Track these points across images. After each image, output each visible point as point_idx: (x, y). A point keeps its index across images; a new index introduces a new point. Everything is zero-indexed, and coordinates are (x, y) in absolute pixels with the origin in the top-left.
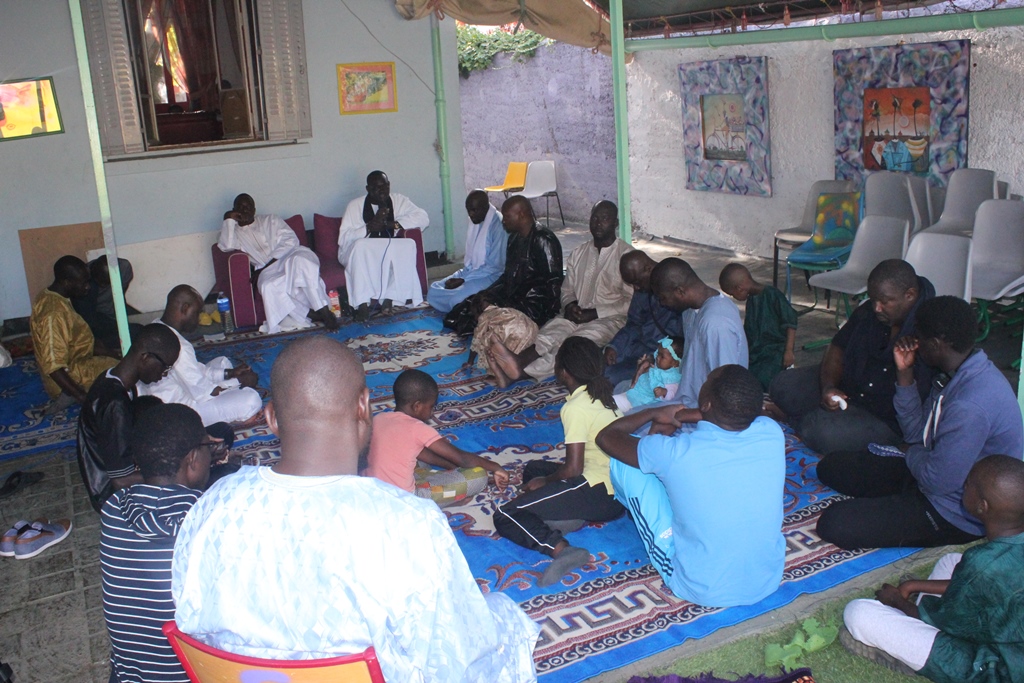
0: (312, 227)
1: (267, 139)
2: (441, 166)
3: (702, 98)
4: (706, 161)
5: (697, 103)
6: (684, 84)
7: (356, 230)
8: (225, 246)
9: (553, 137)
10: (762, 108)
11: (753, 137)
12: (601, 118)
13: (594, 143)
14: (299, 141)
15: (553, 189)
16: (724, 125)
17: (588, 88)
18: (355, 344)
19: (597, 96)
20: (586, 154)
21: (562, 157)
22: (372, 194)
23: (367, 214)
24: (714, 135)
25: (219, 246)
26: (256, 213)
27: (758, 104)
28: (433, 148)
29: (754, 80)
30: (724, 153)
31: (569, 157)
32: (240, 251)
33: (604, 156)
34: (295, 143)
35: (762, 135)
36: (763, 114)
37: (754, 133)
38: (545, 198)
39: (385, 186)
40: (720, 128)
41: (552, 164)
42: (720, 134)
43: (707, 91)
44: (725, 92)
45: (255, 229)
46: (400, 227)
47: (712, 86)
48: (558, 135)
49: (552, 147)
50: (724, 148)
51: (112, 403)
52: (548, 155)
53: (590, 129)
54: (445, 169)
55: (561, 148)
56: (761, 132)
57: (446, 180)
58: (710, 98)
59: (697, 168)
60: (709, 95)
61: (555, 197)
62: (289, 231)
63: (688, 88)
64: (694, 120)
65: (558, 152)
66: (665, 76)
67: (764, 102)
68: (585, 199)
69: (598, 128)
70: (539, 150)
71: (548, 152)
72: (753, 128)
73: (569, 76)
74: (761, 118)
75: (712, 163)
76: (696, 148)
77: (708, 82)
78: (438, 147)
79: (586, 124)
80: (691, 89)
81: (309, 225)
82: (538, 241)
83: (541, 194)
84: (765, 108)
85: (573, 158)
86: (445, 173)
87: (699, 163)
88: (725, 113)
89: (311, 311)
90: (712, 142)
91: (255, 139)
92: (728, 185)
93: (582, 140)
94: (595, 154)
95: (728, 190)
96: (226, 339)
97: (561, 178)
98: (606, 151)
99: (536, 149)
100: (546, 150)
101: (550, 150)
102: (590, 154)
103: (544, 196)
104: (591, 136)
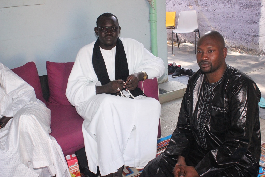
15: (196, 28)
21: (201, 8)
31: (206, 8)
33: (237, 7)
41: (195, 12)
49: (193, 2)
52: (191, 7)
55: (200, 3)
61: (198, 32)
65: (198, 5)
70: (184, 4)
71: (190, 5)
83: (193, 31)
85: (210, 9)
86: (153, 18)
94: (229, 6)
97: (200, 20)
98: (239, 4)
99: (181, 3)
100: (188, 4)
101: (192, 4)
102: (225, 6)
103: (194, 32)
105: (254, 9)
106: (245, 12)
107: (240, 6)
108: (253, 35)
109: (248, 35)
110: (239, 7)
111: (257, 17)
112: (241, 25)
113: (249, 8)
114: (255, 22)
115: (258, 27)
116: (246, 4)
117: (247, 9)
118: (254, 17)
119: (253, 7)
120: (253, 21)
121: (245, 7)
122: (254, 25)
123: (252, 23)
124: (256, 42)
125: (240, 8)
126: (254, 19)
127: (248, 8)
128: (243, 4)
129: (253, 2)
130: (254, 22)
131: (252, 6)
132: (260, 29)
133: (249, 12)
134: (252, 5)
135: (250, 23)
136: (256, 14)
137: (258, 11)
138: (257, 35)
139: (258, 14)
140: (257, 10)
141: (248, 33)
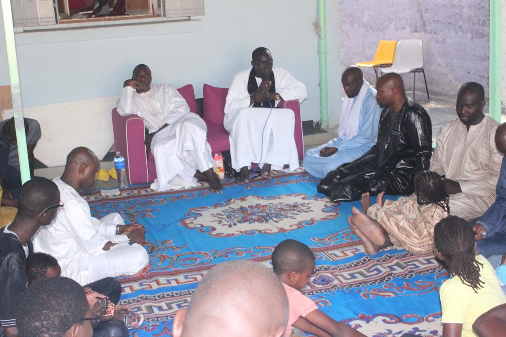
0: (202, 96)
1: (165, 15)
2: (319, 44)
7: (240, 100)
8: (123, 111)
9: (422, 17)
13: (460, 24)
14: (192, 18)
15: (420, 66)
18: (236, 204)
20: (452, 33)
21: (429, 36)
22: (257, 68)
23: (252, 87)
25: (118, 110)
26: (153, 82)
28: (313, 27)
31: (436, 36)
32: (136, 116)
33: (469, 35)
34: (189, 20)
38: (413, 74)
39: (269, 62)
41: (420, 42)
45: (151, 96)
46: (281, 98)
48: (426, 16)
49: (420, 27)
51: (9, 256)
52: (416, 34)
53: (457, 11)
54: (323, 46)
55: (429, 28)
57: (323, 56)
61: (422, 74)
62: (181, 100)
65: (425, 31)
68: (450, 76)
69: (466, 10)
70: (408, 30)
71: (416, 31)
78: (317, 26)
79: (454, 6)
81: (199, 94)
82: (409, 116)
83: (409, 70)
85: (440, 37)
86: (323, 50)
89: (198, 172)
91: (154, 15)
93: (449, 21)
94: (461, 34)
96: (120, 195)
97: (427, 55)
98: (472, 32)
99: (405, 28)
100: (414, 30)
101: (418, 30)
102: (457, 34)
103: (412, 72)
104: (458, 17)
105: (487, 39)
106: (478, 43)
107: (473, 34)
109: (482, 76)
112: (475, 62)
113: (482, 37)
116: (478, 32)
117: (480, 39)
119: (486, 37)
121: (478, 36)
125: (472, 38)
128: (475, 32)
129: (485, 29)
133: (482, 44)
134: (485, 34)
141: (483, 74)
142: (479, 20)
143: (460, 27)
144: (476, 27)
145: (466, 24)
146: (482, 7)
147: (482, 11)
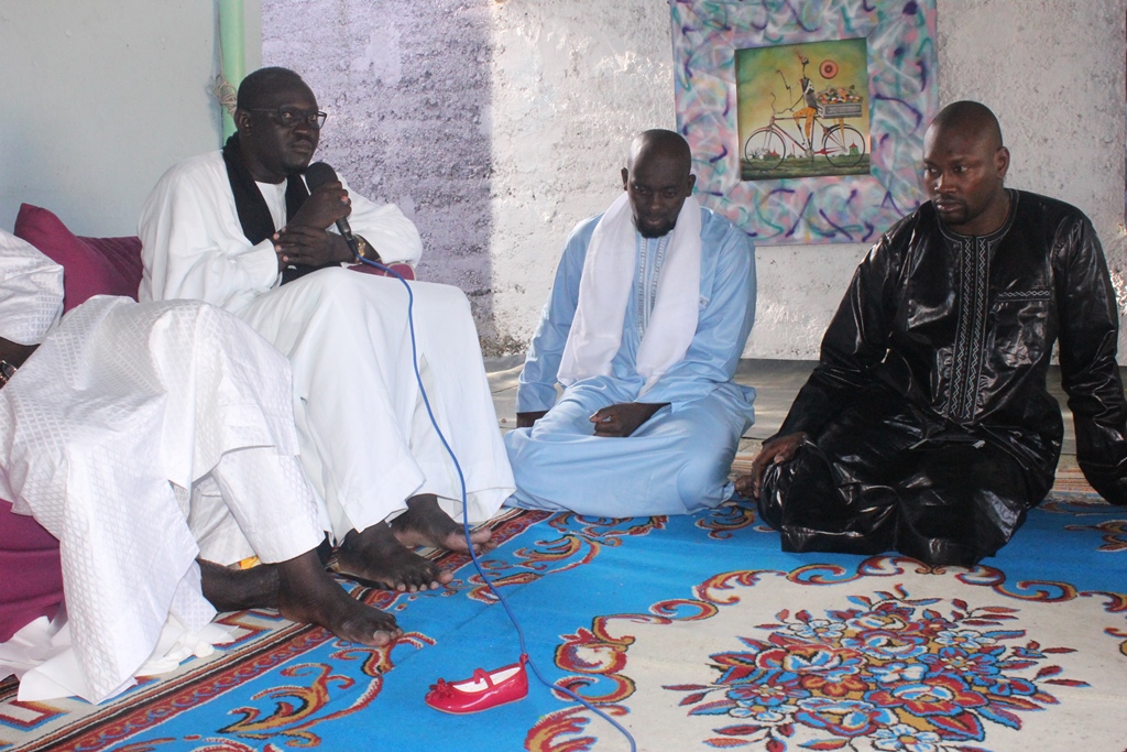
3: (740, 54)
4: (745, 185)
5: (724, 66)
6: (685, 30)
10: (921, 63)
11: (892, 122)
12: (402, 125)
13: (376, 179)
16: (803, 105)
17: (360, 64)
19: (392, 79)
24: (769, 129)
27: (910, 57)
29: (899, 9)
30: (801, 163)
35: (919, 117)
36: (923, 76)
37: (894, 114)
40: (788, 114)
42: (788, 126)
43: (758, 39)
44: (812, 38)
47: (771, 29)
50: (799, 153)
53: (366, 151)
56: (915, 111)
58: (762, 55)
59: (718, 200)
60: (757, 49)
63: (698, 38)
64: (712, 101)
66: (613, 23)
67: (927, 49)
69: (393, 147)
72: (894, 104)
73: (297, 45)
74: (917, 83)
75: (763, 188)
76: (713, 160)
77: (760, 20)
80: (707, 40)
84: (928, 63)
87: (722, 189)
88: (804, 83)
90: (760, 144)
92: (810, 225)
95: (812, 236)
98: (415, 195)
104: (367, 166)
105: (468, 205)
106: (438, 218)
107: (419, 200)
108: (472, 290)
110: (417, 205)
111: (480, 231)
112: (427, 263)
113: (449, 204)
114: (474, 249)
115: (487, 263)
116: (438, 194)
117: (446, 209)
118: (471, 231)
119: (463, 201)
120: (469, 245)
121: (437, 202)
122: (472, 258)
123: (464, 253)
124: (486, 313)
125: (418, 209)
126: (472, 239)
127: (447, 206)
128: (428, 193)
129: (461, 184)
130: (473, 247)
131: (462, 198)
132: (494, 268)
133: (450, 218)
134: (460, 194)
135: (459, 254)
136: (477, 223)
137: (482, 213)
138: (485, 288)
139: (484, 223)
140: (480, 210)
142: (440, 166)
143: (374, 188)
144: (431, 182)
145: (396, 180)
146: (448, 137)
147: (449, 145)
